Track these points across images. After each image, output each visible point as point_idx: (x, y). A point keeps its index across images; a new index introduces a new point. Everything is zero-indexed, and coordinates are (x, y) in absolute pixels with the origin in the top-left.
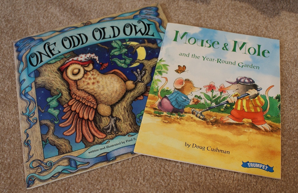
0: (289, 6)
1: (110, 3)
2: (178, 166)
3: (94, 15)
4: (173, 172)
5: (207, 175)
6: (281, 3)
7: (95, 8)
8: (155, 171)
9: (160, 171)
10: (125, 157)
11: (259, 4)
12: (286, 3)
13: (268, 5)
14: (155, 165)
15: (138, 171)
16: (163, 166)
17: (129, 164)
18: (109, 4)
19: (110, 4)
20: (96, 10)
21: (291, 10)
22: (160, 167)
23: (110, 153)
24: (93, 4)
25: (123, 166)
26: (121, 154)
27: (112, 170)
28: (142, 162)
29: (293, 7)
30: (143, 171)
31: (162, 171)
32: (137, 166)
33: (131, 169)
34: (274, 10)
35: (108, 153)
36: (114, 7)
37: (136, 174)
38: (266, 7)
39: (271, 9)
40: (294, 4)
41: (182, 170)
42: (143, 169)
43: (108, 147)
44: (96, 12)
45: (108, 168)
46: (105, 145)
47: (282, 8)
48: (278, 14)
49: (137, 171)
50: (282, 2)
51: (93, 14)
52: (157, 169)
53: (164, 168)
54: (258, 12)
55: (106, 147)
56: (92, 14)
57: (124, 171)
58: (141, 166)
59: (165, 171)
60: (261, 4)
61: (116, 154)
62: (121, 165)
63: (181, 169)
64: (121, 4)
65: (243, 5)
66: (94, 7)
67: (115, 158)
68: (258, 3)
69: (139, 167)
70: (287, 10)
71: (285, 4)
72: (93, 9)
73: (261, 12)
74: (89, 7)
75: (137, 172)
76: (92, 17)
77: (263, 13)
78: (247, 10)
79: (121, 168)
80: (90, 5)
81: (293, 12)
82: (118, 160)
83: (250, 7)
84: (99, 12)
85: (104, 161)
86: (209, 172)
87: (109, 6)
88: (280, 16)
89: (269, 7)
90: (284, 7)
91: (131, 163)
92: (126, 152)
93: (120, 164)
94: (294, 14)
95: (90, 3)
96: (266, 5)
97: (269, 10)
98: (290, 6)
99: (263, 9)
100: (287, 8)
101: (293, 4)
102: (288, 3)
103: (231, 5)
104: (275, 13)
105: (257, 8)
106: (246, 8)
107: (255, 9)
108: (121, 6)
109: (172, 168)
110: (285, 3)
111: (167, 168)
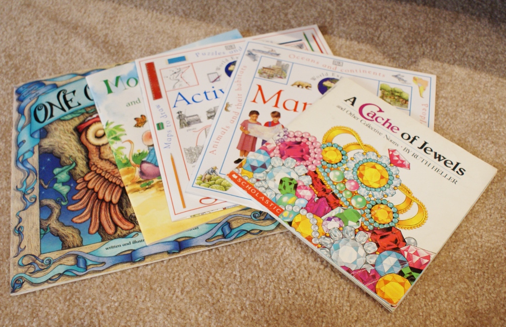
0: (433, 51)
1: (162, 37)
2: (236, 275)
3: (136, 53)
4: (226, 284)
5: (277, 291)
6: (422, 46)
7: (139, 43)
8: (199, 281)
9: (207, 281)
10: (158, 259)
11: (388, 47)
12: (431, 47)
13: (402, 49)
14: (201, 272)
15: (175, 279)
16: (213, 274)
17: (163, 269)
18: (160, 39)
19: (162, 39)
20: (140, 46)
21: (437, 57)
22: (208, 275)
23: (138, 251)
24: (137, 37)
25: (154, 271)
26: (153, 253)
27: (137, 276)
28: (183, 267)
29: (440, 53)
30: (182, 280)
31: (210, 281)
32: (174, 271)
33: (165, 276)
34: (410, 57)
35: (134, 250)
36: (167, 43)
37: (172, 283)
38: (397, 51)
39: (406, 55)
40: (442, 49)
41: (240, 282)
42: (182, 276)
43: (135, 242)
44: (140, 49)
45: (132, 272)
46: (131, 240)
47: (424, 54)
48: (415, 62)
49: (173, 279)
50: (424, 45)
51: (135, 51)
52: (203, 278)
53: (214, 277)
54: (384, 58)
55: (131, 243)
56: (133, 53)
57: (155, 277)
58: (180, 272)
59: (215, 282)
60: (390, 47)
61: (145, 252)
62: (152, 269)
63: (239, 280)
64: (179, 39)
65: (362, 47)
66: (137, 42)
67: (144, 258)
68: (386, 46)
69: (177, 274)
70: (431, 57)
71: (429, 48)
72: (135, 45)
73: (389, 59)
74: (130, 41)
75: (174, 281)
76: (133, 56)
77: (392, 60)
78: (367, 55)
79: (150, 273)
80: (132, 39)
81: (439, 60)
82: (148, 261)
83: (373, 51)
84: (145, 49)
85: (127, 262)
86: (281, 288)
87: (160, 41)
88: (418, 66)
89: (403, 51)
90: (426, 53)
91: (166, 267)
92: (160, 251)
93: (149, 267)
94: (440, 64)
95: (132, 36)
96: (399, 49)
97: (402, 56)
98: (435, 52)
99: (393, 54)
100: (430, 55)
101: (440, 49)
102: (433, 47)
103: (344, 46)
104: (412, 62)
105: (384, 53)
106: (367, 52)
107: (380, 54)
108: (178, 41)
109: (226, 278)
110: (429, 46)
111: (219, 278)
